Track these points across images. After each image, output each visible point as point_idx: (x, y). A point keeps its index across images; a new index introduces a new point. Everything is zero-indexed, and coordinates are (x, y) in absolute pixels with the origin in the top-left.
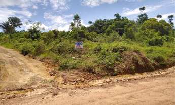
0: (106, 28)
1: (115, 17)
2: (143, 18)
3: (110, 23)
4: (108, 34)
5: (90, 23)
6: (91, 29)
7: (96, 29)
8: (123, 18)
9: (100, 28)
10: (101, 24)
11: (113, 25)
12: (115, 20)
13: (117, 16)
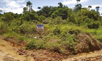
0: (52, 13)
1: (59, 5)
2: (79, 7)
3: (54, 9)
4: (54, 17)
5: (39, 8)
6: (39, 13)
7: (44, 13)
8: (64, 6)
9: (47, 13)
10: (47, 10)
11: (57, 11)
12: (58, 7)
13: (61, 4)
